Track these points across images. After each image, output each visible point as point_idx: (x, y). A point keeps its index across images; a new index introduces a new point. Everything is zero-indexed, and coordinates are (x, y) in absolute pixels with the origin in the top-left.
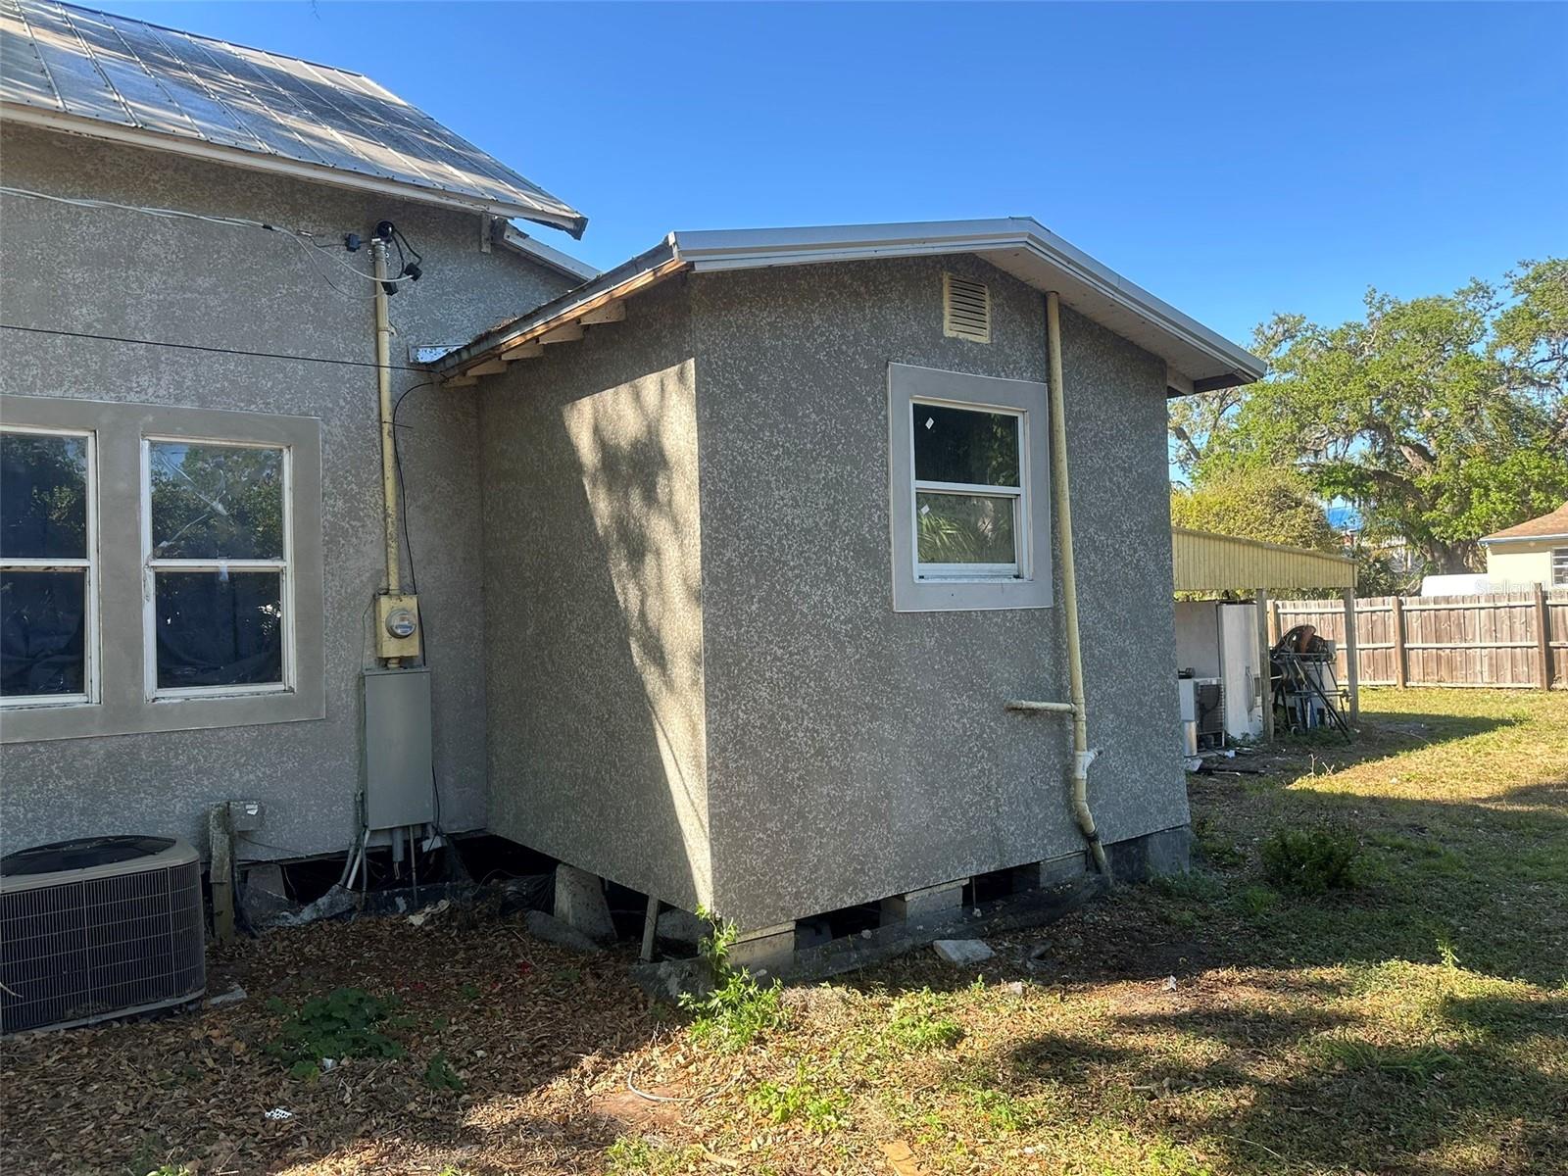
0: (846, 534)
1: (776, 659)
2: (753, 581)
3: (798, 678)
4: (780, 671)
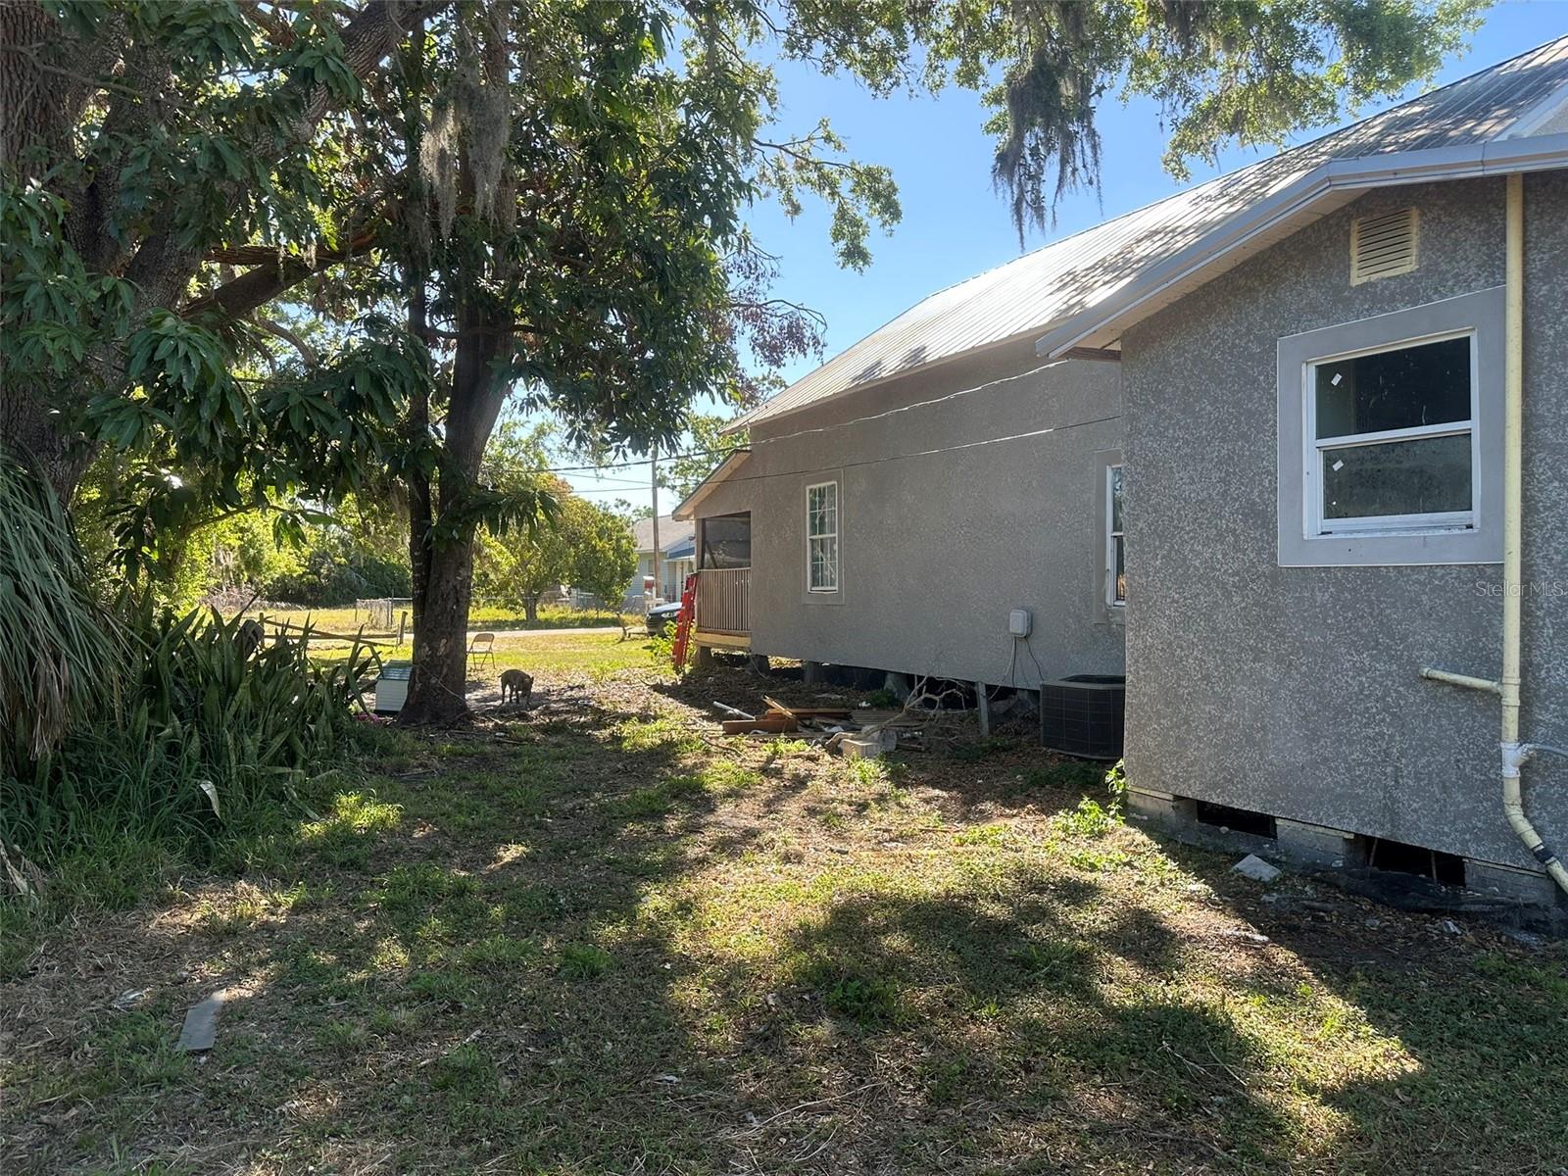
0: (1236, 500)
1: (1173, 601)
2: (1157, 543)
3: (1191, 617)
4: (1176, 611)
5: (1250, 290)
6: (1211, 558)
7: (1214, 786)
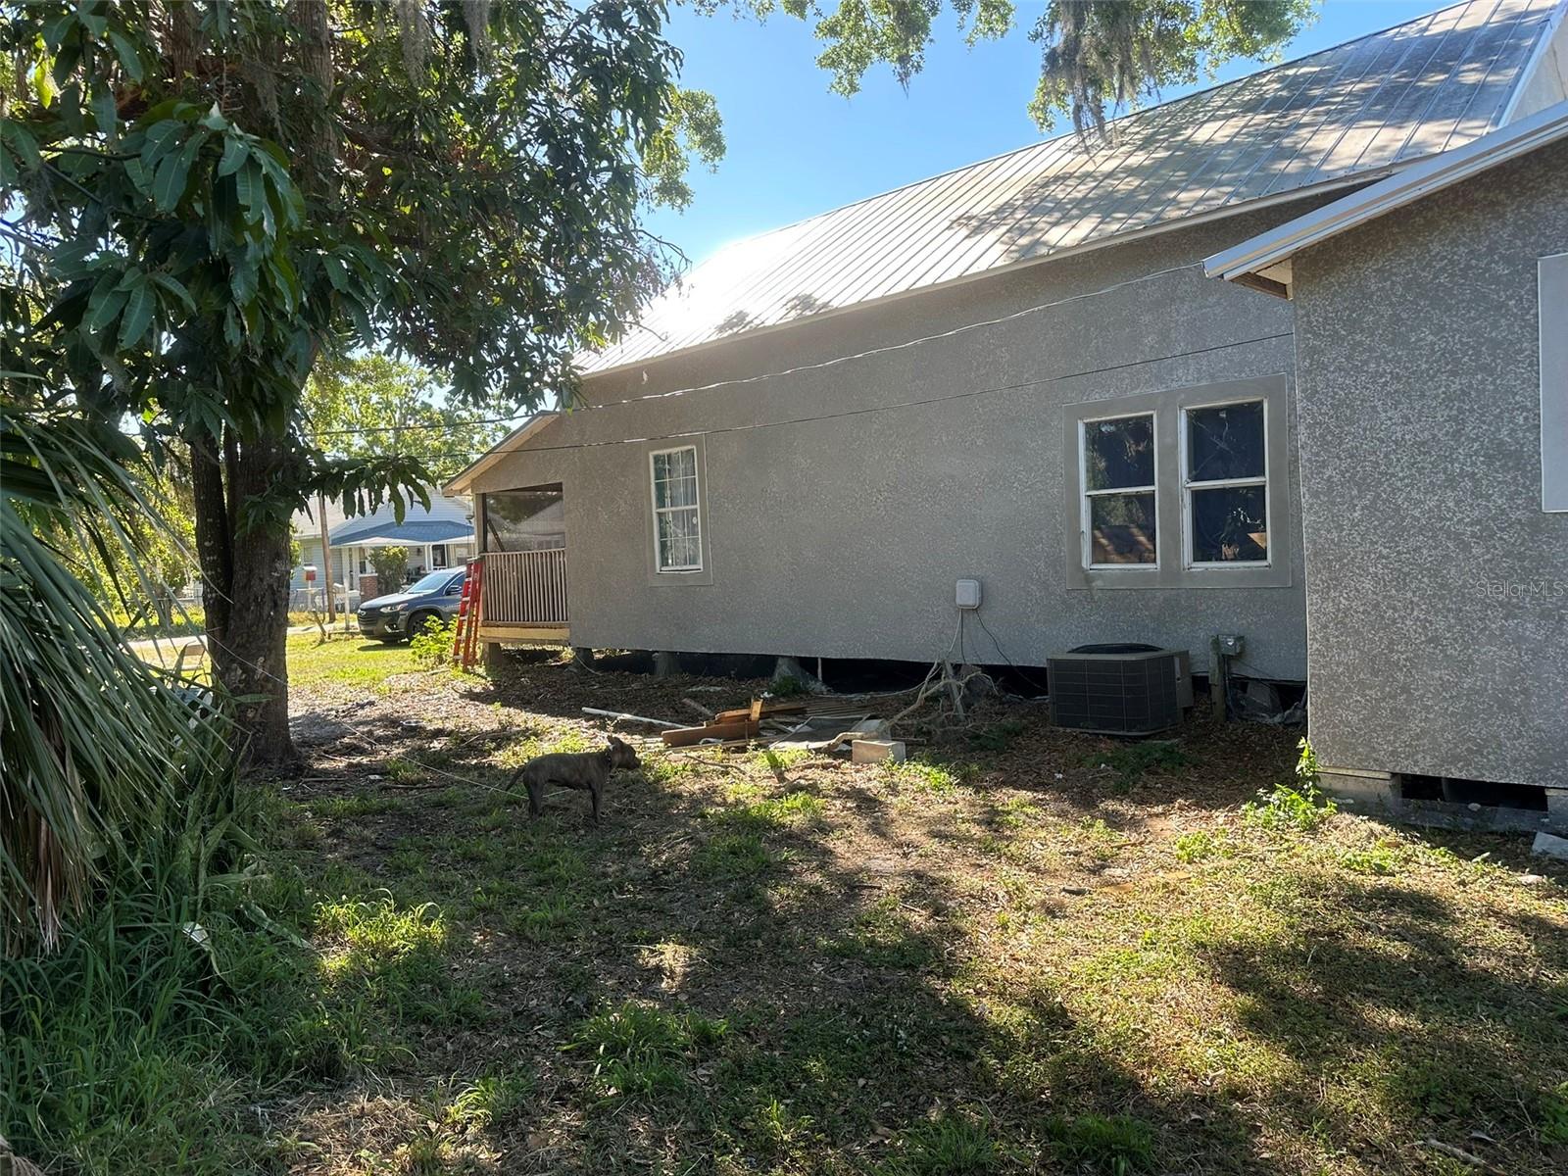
0: (1474, 440)
1: (1381, 556)
2: (1355, 492)
3: (1408, 574)
4: (1385, 567)
5: (1493, 204)
6: (1438, 507)
7: (1455, 759)
